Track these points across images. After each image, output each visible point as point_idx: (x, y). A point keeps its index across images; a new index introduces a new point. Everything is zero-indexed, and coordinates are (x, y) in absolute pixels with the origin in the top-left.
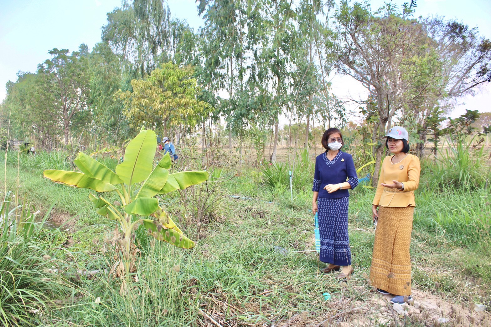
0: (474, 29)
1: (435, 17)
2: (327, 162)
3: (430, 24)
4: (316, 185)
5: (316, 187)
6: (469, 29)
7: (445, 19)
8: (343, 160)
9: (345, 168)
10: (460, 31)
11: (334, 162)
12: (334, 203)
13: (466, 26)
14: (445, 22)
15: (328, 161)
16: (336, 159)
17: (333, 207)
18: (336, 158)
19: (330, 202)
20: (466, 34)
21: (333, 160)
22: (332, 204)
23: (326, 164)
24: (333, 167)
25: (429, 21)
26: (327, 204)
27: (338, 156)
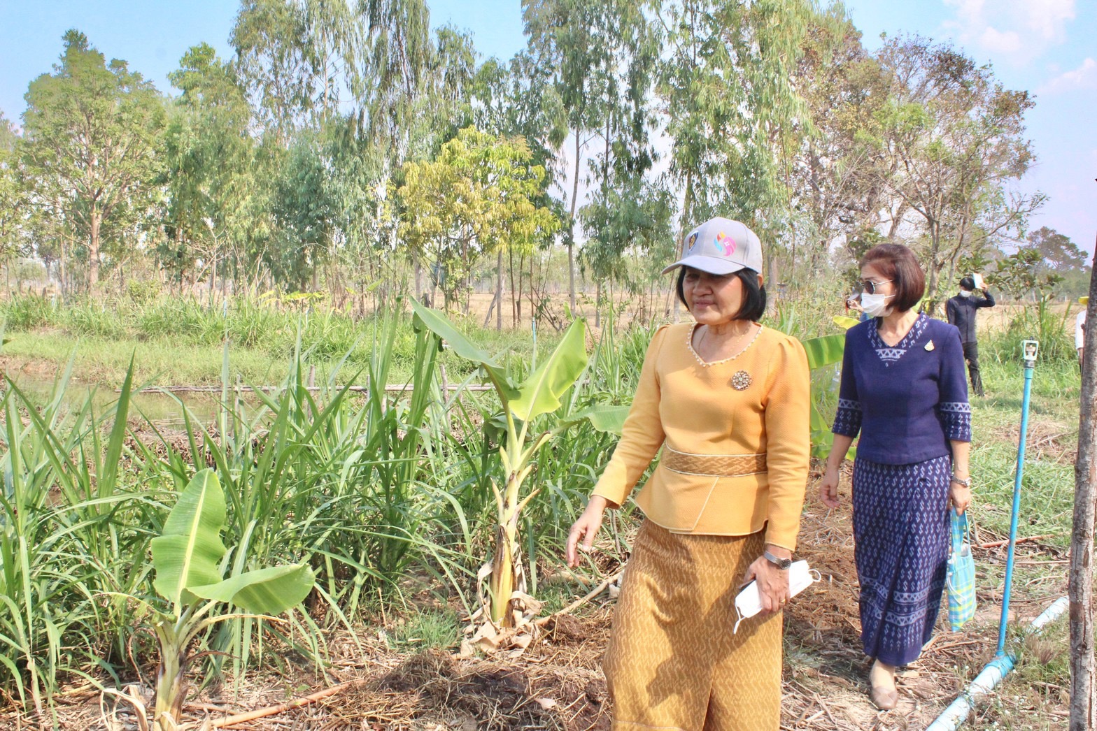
0: (984, 67)
1: (913, 38)
2: (880, 351)
3: (901, 50)
4: (845, 415)
5: (845, 421)
6: (977, 67)
7: (933, 43)
8: (930, 346)
9: (936, 370)
10: (960, 72)
11: (902, 352)
12: (903, 480)
13: (971, 62)
14: (931, 50)
15: (884, 346)
16: (908, 344)
17: (899, 493)
18: (910, 340)
19: (884, 477)
20: (968, 77)
21: (899, 346)
22: (898, 483)
23: (877, 356)
24: (896, 366)
25: (900, 45)
26: (884, 481)
27: (915, 334)
